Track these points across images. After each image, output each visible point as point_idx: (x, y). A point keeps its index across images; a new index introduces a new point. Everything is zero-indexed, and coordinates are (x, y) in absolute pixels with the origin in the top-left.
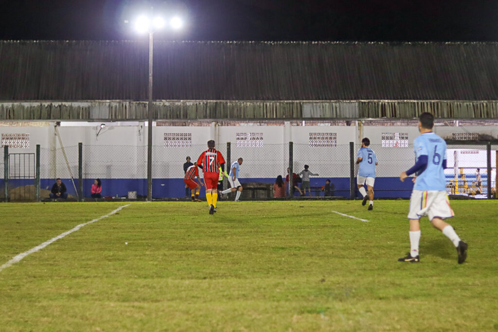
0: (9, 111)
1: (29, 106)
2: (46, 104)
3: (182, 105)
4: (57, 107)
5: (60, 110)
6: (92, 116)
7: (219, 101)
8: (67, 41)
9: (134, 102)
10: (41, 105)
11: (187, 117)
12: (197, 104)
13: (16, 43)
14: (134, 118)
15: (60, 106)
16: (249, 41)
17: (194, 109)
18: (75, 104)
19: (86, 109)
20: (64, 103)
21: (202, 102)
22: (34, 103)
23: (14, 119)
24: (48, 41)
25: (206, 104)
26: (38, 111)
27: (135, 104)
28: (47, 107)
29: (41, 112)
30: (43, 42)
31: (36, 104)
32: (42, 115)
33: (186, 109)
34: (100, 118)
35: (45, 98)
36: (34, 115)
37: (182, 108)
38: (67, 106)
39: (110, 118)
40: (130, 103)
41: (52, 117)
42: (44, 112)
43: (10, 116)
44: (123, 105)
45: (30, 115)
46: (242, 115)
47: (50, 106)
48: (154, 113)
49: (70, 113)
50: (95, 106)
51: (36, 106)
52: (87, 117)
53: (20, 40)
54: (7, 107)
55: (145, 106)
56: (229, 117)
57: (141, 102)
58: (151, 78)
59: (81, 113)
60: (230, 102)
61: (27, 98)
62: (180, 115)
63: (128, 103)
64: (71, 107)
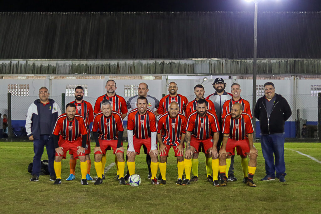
0: (131, 67)
1: (146, 63)
2: (160, 61)
3: (267, 62)
4: (168, 64)
5: (171, 66)
6: (196, 71)
7: (297, 59)
8: (173, 12)
9: (229, 60)
10: (156, 62)
11: (271, 72)
12: (279, 62)
13: (133, 14)
14: (229, 73)
15: (170, 63)
16: (317, 11)
17: (277, 65)
18: (183, 62)
19: (191, 65)
20: (173, 61)
21: (283, 60)
22: (150, 61)
23: (134, 73)
24: (158, 12)
25: (287, 62)
26: (153, 67)
27: (229, 62)
28: (160, 64)
29: (156, 68)
30: (154, 13)
31: (151, 62)
32: (157, 70)
33: (270, 66)
34: (202, 72)
35: (159, 57)
36: (150, 71)
37: (267, 64)
38: (176, 63)
39: (210, 73)
40: (226, 61)
41: (164, 72)
42: (158, 68)
43: (131, 71)
44: (220, 63)
45: (147, 70)
46: (316, 70)
47: (163, 63)
48: (245, 69)
49: (178, 69)
50: (198, 64)
51: (151, 63)
52: (192, 72)
53: (136, 12)
54: (129, 64)
55: (238, 63)
56: (305, 72)
57: (235, 60)
58: (256, 40)
59: (187, 69)
60: (306, 61)
61: (144, 57)
62: (266, 71)
63: (224, 61)
64: (179, 64)
